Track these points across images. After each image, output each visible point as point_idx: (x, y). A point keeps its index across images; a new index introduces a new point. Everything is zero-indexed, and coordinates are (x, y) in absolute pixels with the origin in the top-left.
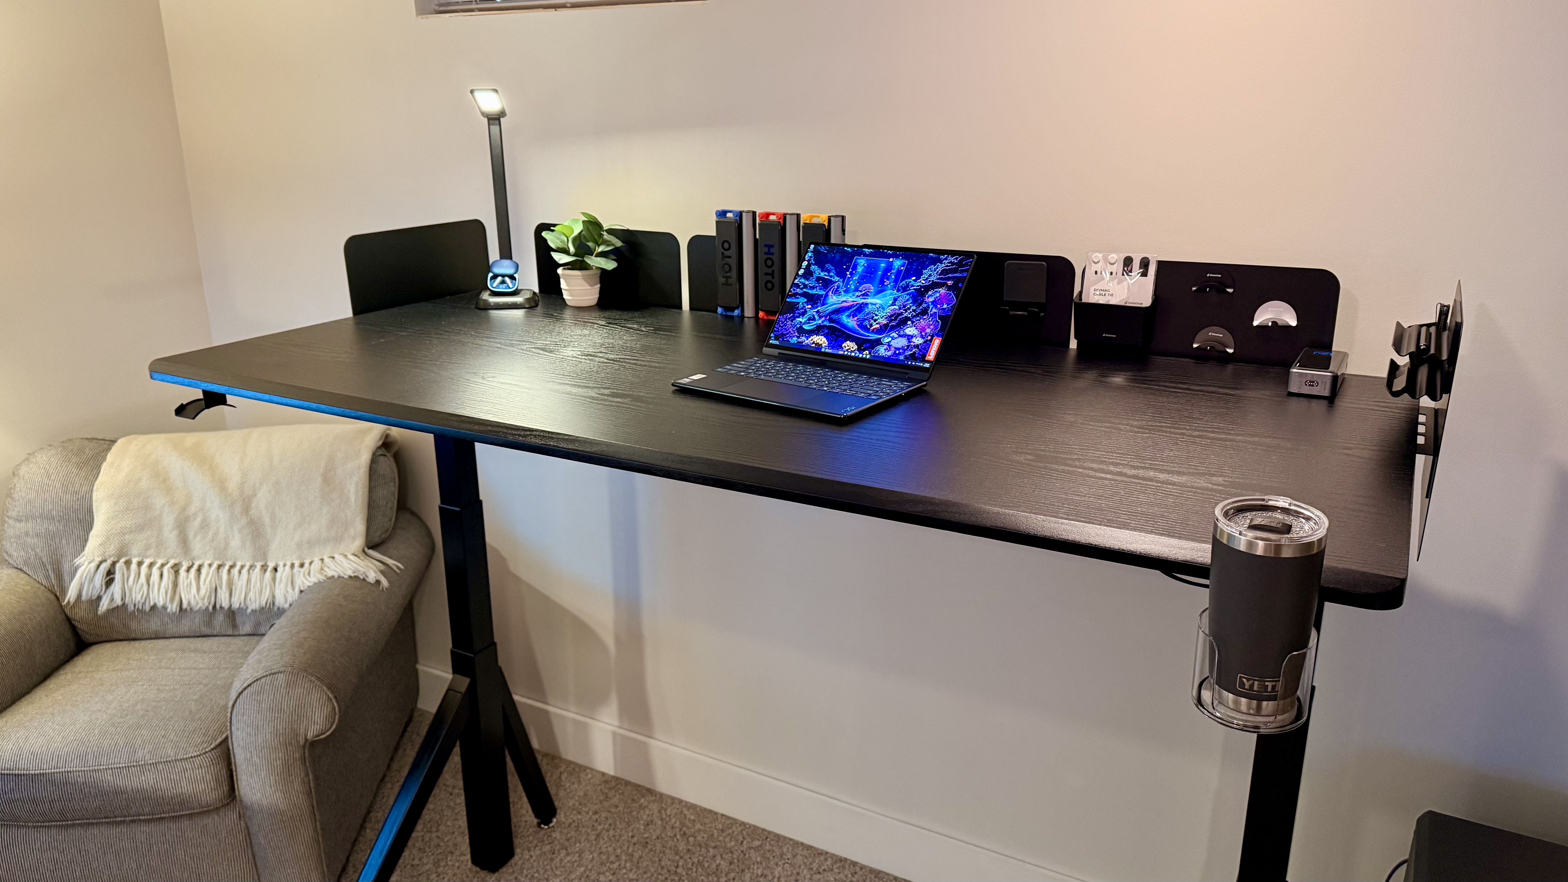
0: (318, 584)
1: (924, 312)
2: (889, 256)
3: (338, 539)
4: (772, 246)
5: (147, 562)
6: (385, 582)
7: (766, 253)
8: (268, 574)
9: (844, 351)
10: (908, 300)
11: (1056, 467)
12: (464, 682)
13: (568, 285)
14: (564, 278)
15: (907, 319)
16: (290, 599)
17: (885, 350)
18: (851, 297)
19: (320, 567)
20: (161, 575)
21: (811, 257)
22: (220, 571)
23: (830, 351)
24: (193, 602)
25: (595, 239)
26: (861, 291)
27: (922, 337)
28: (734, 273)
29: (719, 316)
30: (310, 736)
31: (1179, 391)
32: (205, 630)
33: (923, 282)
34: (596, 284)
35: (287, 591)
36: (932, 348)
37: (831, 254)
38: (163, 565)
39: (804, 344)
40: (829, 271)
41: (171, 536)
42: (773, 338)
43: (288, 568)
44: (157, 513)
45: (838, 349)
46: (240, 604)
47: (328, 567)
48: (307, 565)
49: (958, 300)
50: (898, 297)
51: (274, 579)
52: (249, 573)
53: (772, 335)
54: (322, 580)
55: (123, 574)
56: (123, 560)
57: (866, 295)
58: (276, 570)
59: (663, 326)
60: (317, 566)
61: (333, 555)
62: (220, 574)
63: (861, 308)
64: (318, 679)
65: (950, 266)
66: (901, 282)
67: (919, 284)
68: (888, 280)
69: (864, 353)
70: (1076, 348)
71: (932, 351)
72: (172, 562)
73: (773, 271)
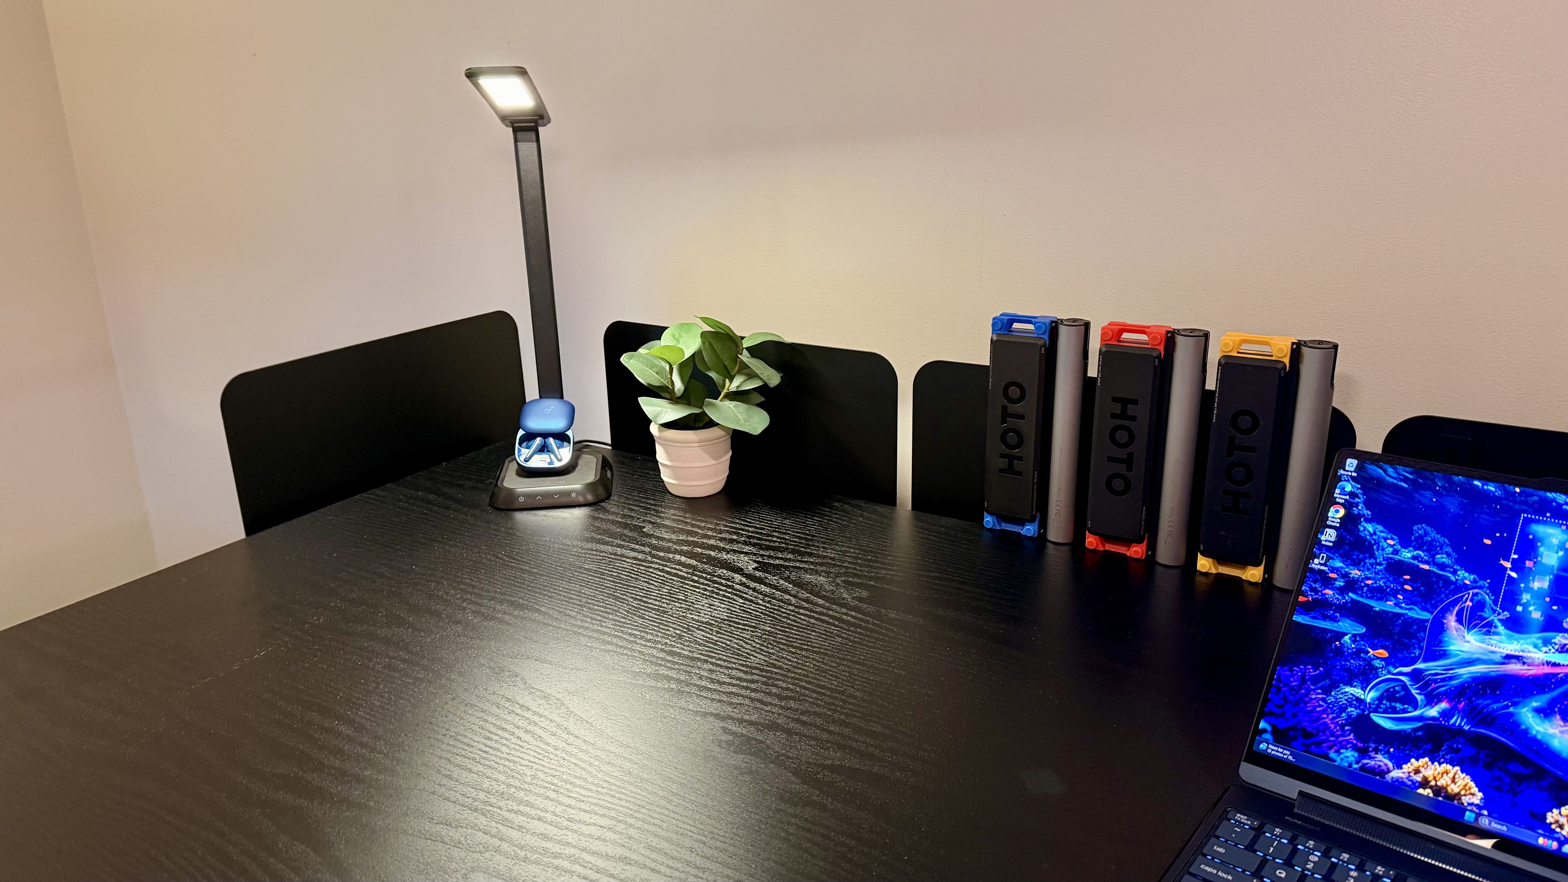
13: (670, 457)
18: (1532, 647)
21: (1352, 494)
23: (1501, 829)
25: (726, 367)
28: (1029, 450)
29: (986, 534)
34: (724, 457)
37: (1428, 493)
39: (1388, 779)
40: (1429, 548)
45: (1531, 828)
53: (1263, 725)
59: (884, 580)
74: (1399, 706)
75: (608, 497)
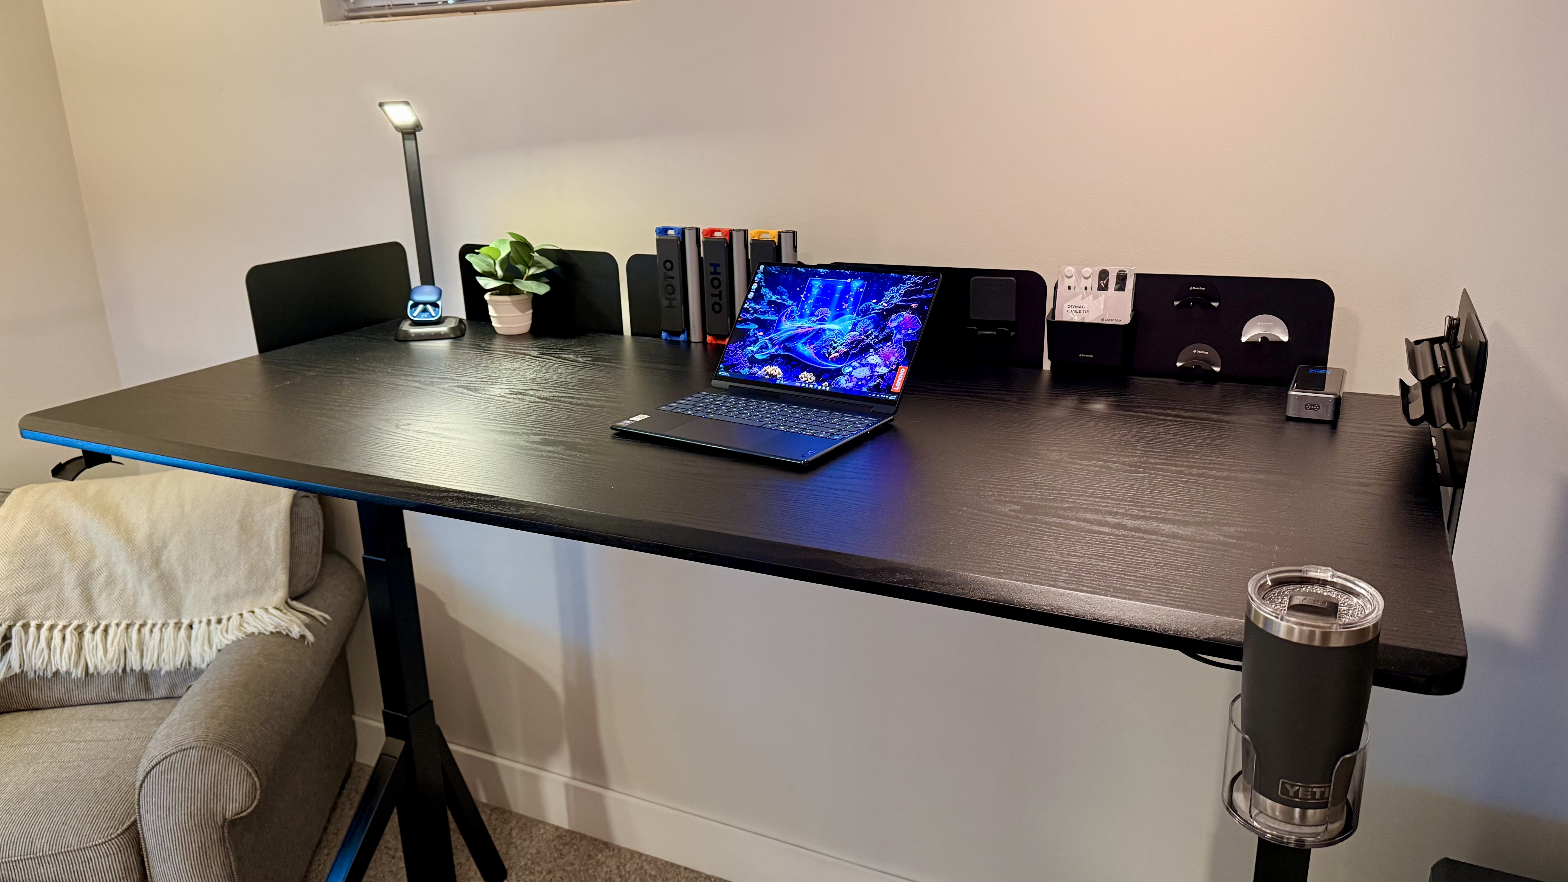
0: (237, 643)
1: (888, 338)
2: (846, 277)
3: (259, 591)
4: (719, 265)
5: (47, 624)
6: (310, 637)
7: (711, 273)
8: (183, 632)
9: (801, 383)
10: (868, 325)
11: (1047, 519)
12: (399, 745)
13: (496, 312)
14: (493, 306)
15: (869, 346)
16: (207, 659)
17: (846, 381)
18: (806, 322)
19: (238, 623)
20: (64, 638)
21: (761, 279)
22: (129, 630)
23: (786, 383)
24: (100, 667)
25: (525, 261)
26: (817, 316)
27: (886, 366)
28: (678, 295)
29: (664, 342)
30: (229, 815)
31: (1169, 418)
32: (114, 695)
33: (886, 305)
34: (528, 310)
35: (204, 650)
36: (898, 379)
37: (783, 275)
38: (65, 627)
39: (756, 375)
40: (781, 294)
41: (72, 594)
42: (722, 369)
43: (204, 624)
44: (56, 570)
45: (794, 381)
46: (153, 665)
47: (248, 623)
48: (224, 621)
49: (925, 323)
50: (859, 322)
51: (189, 638)
52: (161, 631)
53: (721, 366)
54: (241, 638)
55: (21, 639)
56: (20, 624)
57: (822, 320)
58: (191, 626)
59: (602, 355)
60: (235, 622)
61: (252, 610)
62: (129, 634)
63: (818, 334)
64: (235, 752)
65: (913, 287)
66: (861, 305)
67: (881, 307)
68: (846, 302)
69: (824, 384)
70: (1049, 369)
71: (898, 382)
72: (75, 623)
73: (720, 292)
74: (763, 350)
75: (463, 335)
